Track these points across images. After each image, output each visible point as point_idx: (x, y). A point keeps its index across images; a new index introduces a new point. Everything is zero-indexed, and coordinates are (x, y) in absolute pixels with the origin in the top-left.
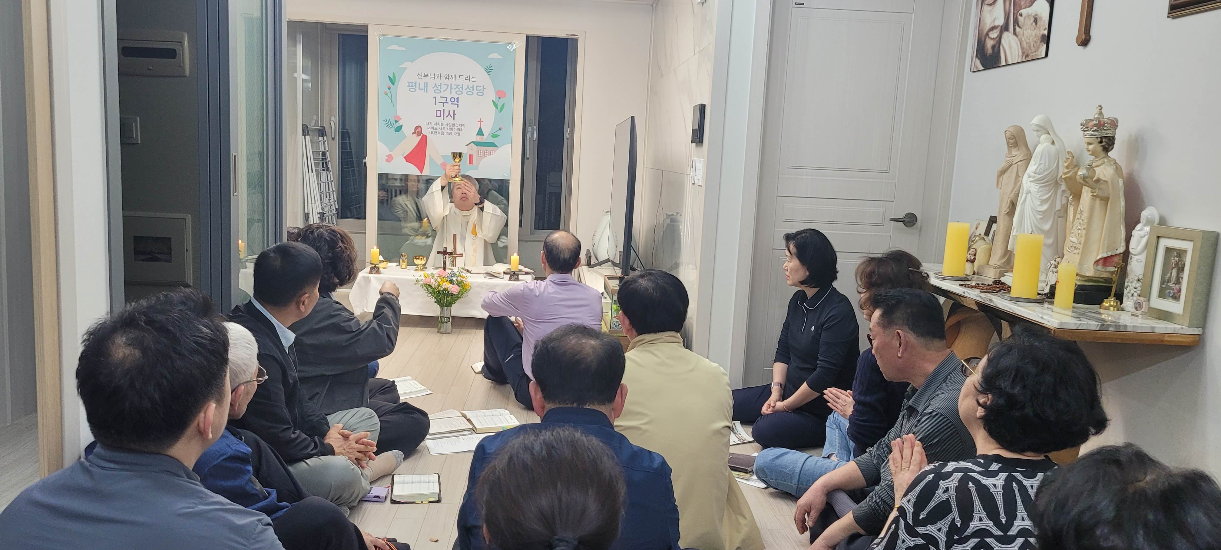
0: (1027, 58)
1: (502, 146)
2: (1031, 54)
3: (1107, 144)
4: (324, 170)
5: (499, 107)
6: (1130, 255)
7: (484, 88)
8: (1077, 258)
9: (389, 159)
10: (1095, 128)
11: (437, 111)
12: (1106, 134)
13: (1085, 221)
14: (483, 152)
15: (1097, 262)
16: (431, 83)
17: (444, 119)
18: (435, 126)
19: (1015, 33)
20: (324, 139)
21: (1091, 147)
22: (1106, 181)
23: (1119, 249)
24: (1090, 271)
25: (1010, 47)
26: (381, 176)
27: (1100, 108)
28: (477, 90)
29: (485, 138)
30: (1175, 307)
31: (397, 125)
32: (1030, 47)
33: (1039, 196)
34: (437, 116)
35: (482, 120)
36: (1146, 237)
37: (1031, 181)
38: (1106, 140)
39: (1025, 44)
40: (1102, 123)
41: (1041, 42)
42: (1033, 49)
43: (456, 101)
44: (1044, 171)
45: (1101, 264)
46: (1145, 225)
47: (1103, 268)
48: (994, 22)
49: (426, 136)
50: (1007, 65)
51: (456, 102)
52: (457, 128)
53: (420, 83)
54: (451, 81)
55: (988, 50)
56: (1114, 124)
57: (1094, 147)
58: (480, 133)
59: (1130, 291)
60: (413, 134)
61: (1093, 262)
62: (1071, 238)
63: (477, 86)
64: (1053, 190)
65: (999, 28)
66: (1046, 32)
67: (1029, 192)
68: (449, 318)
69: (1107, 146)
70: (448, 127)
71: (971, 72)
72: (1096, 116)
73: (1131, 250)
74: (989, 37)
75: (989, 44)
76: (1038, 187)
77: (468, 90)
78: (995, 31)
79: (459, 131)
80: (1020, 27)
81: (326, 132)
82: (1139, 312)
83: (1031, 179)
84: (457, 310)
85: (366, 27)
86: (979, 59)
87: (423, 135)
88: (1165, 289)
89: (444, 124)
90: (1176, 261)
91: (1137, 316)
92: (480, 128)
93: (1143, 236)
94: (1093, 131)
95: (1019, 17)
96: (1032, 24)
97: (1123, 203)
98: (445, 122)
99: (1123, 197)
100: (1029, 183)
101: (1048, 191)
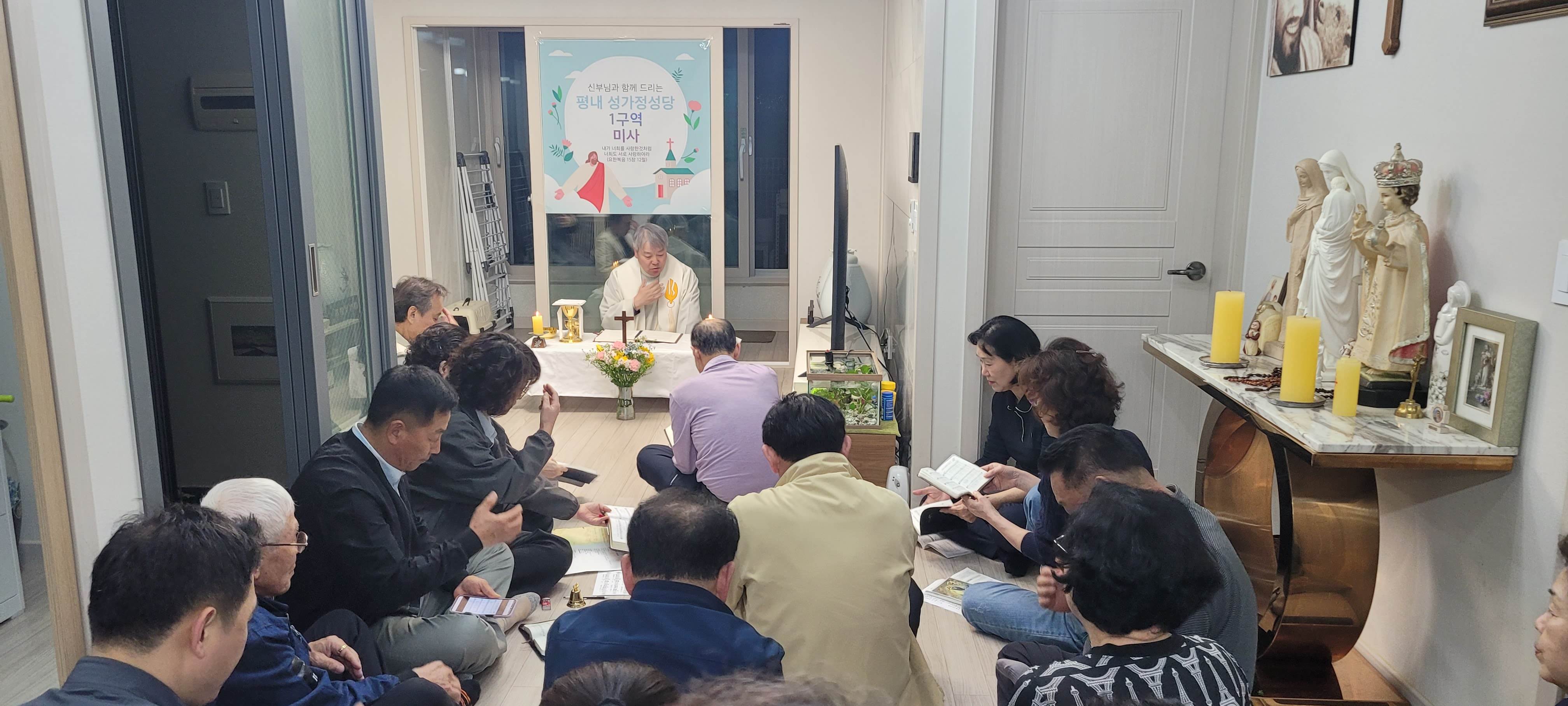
0: (1330, 64)
1: (698, 173)
2: (1334, 60)
3: (1407, 195)
4: (489, 207)
5: (693, 123)
6: (1436, 345)
7: (672, 100)
8: (1370, 345)
9: (559, 195)
10: (1390, 175)
11: (615, 131)
12: (1405, 183)
13: (1379, 298)
14: (676, 184)
15: (1393, 353)
16: (606, 97)
17: (624, 141)
18: (614, 151)
19: (1315, 30)
20: (487, 168)
21: (1386, 200)
22: (1404, 247)
23: (1421, 336)
24: (1385, 364)
25: (1311, 47)
26: (550, 217)
27: (1398, 147)
28: (663, 102)
29: (677, 163)
30: (1483, 417)
31: (567, 152)
32: (1332, 51)
33: (1329, 258)
34: (615, 138)
35: (672, 141)
36: (1453, 323)
37: (1320, 239)
38: (1405, 191)
39: (1327, 47)
40: (1400, 168)
41: (1345, 44)
42: (1336, 53)
43: (638, 118)
44: (1336, 226)
45: (1399, 355)
46: (1453, 306)
47: (1401, 361)
48: (1293, 12)
49: (603, 164)
50: (1306, 72)
51: (638, 120)
52: (641, 152)
53: (592, 98)
54: (631, 93)
55: (1286, 49)
56: (1417, 168)
57: (1391, 200)
58: (671, 157)
59: (1435, 391)
60: (587, 162)
61: (1388, 354)
62: (1364, 318)
63: (663, 98)
64: (1348, 251)
65: (1298, 21)
66: (1350, 32)
67: (1317, 253)
68: (630, 401)
69: (1407, 199)
70: (630, 151)
71: (1268, 77)
72: (1394, 158)
73: (1436, 338)
74: (1287, 32)
75: (1288, 40)
76: (1328, 247)
77: (653, 103)
78: (1294, 24)
79: (643, 157)
80: (1321, 22)
81: (488, 158)
82: (1439, 424)
83: (1320, 236)
84: (640, 389)
85: (523, 28)
86: (1276, 60)
87: (599, 163)
88: (1475, 392)
89: (625, 148)
90: (1488, 357)
91: (1435, 429)
92: (670, 151)
93: (1450, 320)
94: (1388, 179)
95: (1320, 8)
96: (1334, 19)
97: (1426, 276)
98: (625, 145)
99: (1426, 267)
100: (1318, 240)
101: (1341, 252)
